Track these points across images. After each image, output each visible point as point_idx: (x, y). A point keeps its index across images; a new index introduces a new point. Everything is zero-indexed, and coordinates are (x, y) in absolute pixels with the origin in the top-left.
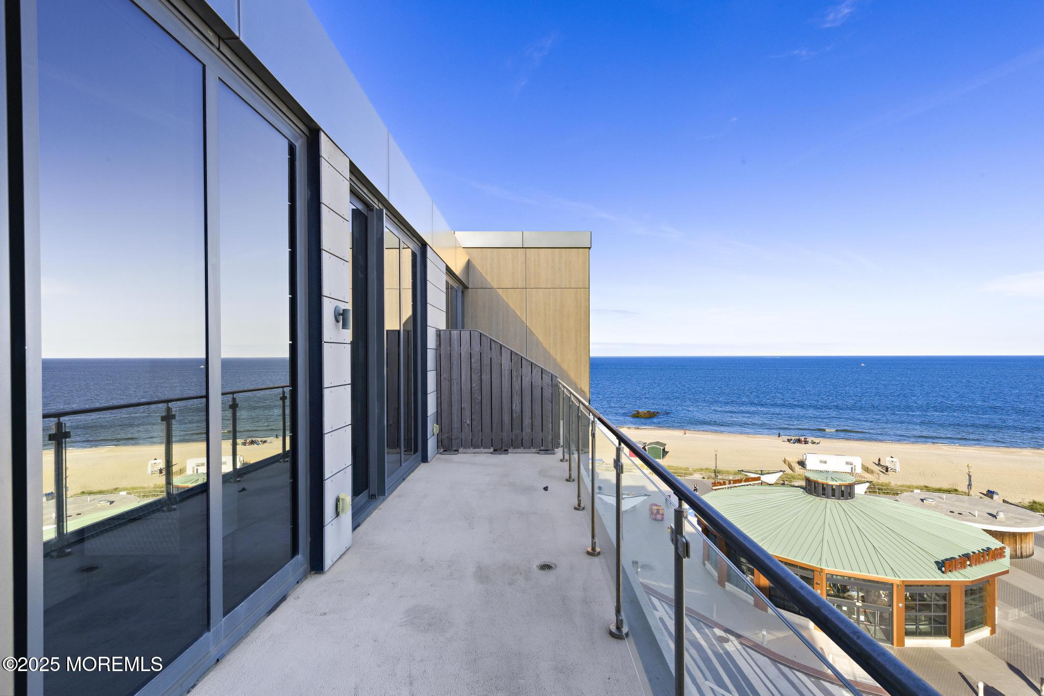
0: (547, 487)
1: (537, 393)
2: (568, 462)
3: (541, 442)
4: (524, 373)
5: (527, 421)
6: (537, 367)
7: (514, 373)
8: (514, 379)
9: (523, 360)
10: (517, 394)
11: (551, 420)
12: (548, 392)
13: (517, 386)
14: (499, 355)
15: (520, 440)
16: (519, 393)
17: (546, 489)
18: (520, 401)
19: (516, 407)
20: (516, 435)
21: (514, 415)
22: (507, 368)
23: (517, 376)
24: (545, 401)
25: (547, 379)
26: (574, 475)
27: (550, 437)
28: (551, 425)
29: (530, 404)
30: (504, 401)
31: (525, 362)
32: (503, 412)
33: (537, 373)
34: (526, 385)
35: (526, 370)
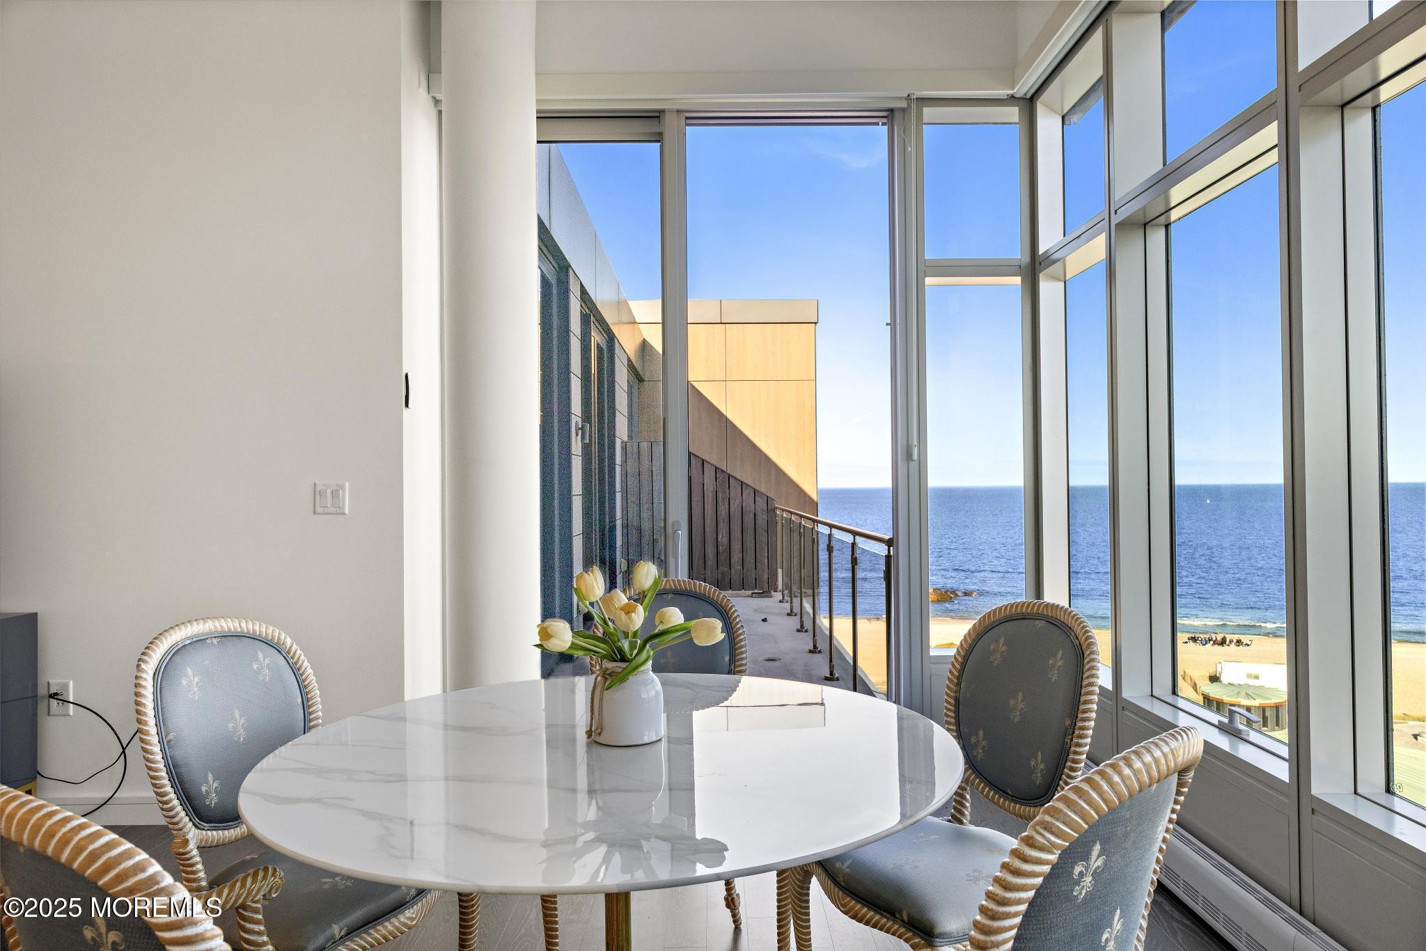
0: (766, 619)
1: (749, 520)
2: (789, 604)
3: (754, 582)
4: (732, 495)
5: (736, 556)
6: (748, 487)
7: (720, 496)
8: (720, 503)
9: (731, 478)
10: (724, 521)
11: (766, 554)
12: (762, 519)
13: (723, 512)
14: (701, 473)
15: (727, 580)
16: (726, 520)
17: (764, 620)
18: (728, 529)
19: (723, 538)
20: (722, 574)
21: (721, 548)
22: (711, 489)
23: (723, 499)
24: (759, 531)
25: (761, 503)
26: (797, 610)
27: (766, 576)
28: (766, 560)
29: (740, 534)
30: (707, 530)
31: (733, 481)
32: (706, 544)
33: (748, 494)
34: (735, 512)
35: (735, 491)
